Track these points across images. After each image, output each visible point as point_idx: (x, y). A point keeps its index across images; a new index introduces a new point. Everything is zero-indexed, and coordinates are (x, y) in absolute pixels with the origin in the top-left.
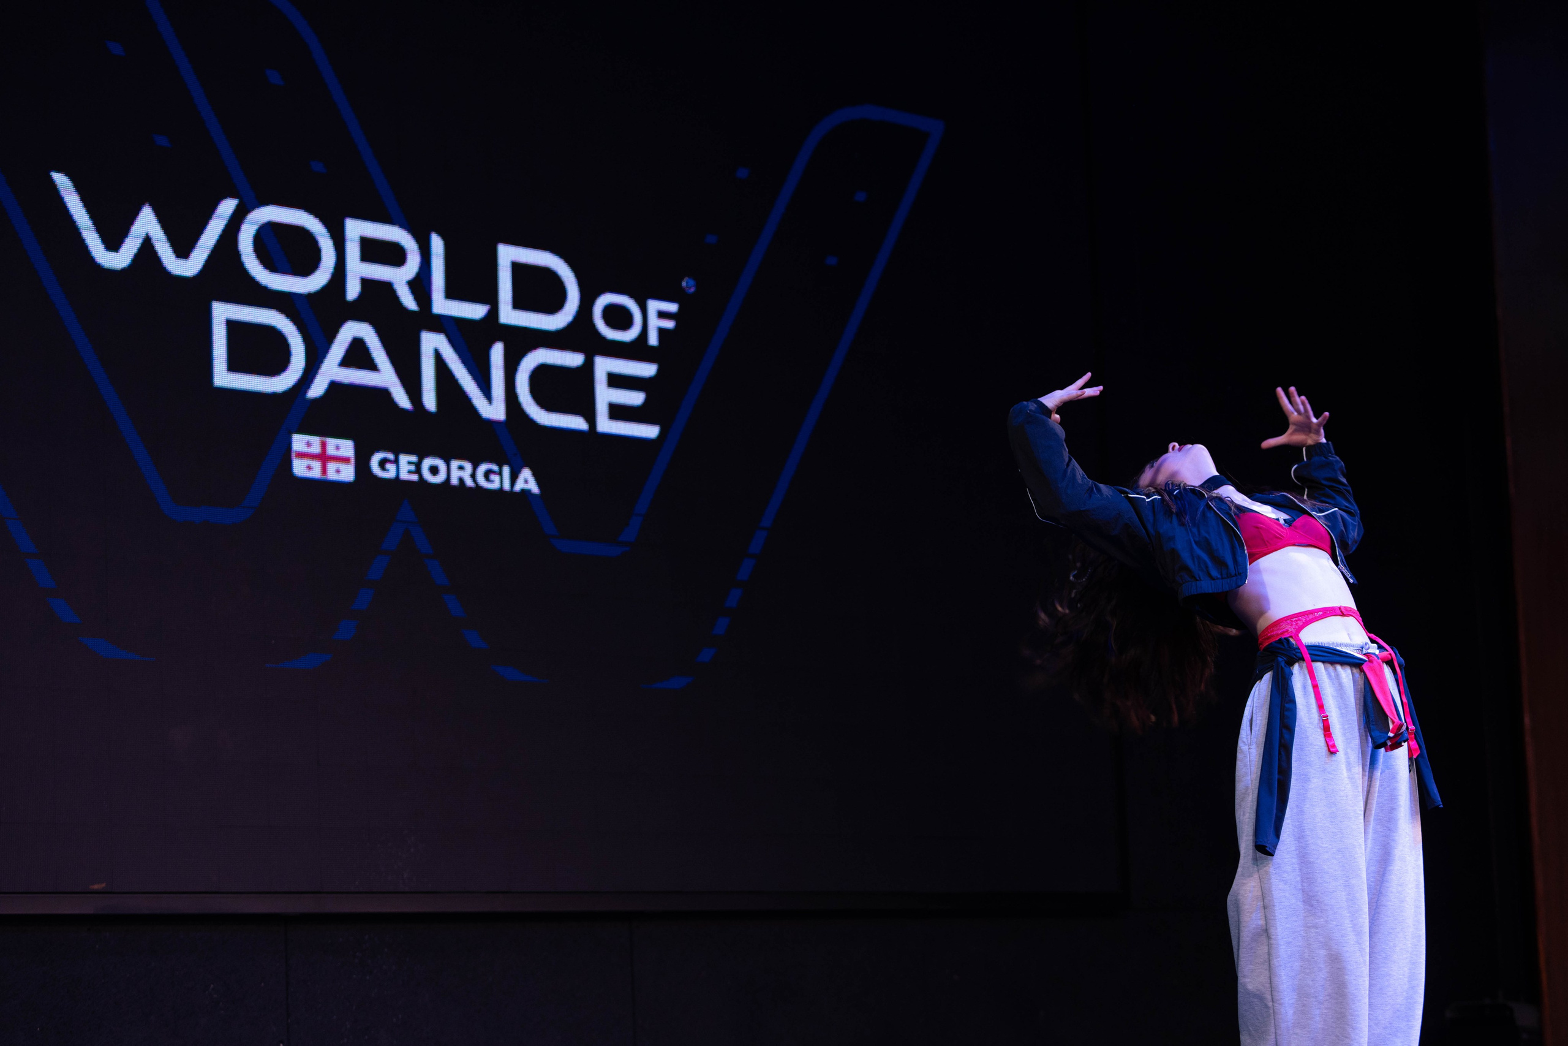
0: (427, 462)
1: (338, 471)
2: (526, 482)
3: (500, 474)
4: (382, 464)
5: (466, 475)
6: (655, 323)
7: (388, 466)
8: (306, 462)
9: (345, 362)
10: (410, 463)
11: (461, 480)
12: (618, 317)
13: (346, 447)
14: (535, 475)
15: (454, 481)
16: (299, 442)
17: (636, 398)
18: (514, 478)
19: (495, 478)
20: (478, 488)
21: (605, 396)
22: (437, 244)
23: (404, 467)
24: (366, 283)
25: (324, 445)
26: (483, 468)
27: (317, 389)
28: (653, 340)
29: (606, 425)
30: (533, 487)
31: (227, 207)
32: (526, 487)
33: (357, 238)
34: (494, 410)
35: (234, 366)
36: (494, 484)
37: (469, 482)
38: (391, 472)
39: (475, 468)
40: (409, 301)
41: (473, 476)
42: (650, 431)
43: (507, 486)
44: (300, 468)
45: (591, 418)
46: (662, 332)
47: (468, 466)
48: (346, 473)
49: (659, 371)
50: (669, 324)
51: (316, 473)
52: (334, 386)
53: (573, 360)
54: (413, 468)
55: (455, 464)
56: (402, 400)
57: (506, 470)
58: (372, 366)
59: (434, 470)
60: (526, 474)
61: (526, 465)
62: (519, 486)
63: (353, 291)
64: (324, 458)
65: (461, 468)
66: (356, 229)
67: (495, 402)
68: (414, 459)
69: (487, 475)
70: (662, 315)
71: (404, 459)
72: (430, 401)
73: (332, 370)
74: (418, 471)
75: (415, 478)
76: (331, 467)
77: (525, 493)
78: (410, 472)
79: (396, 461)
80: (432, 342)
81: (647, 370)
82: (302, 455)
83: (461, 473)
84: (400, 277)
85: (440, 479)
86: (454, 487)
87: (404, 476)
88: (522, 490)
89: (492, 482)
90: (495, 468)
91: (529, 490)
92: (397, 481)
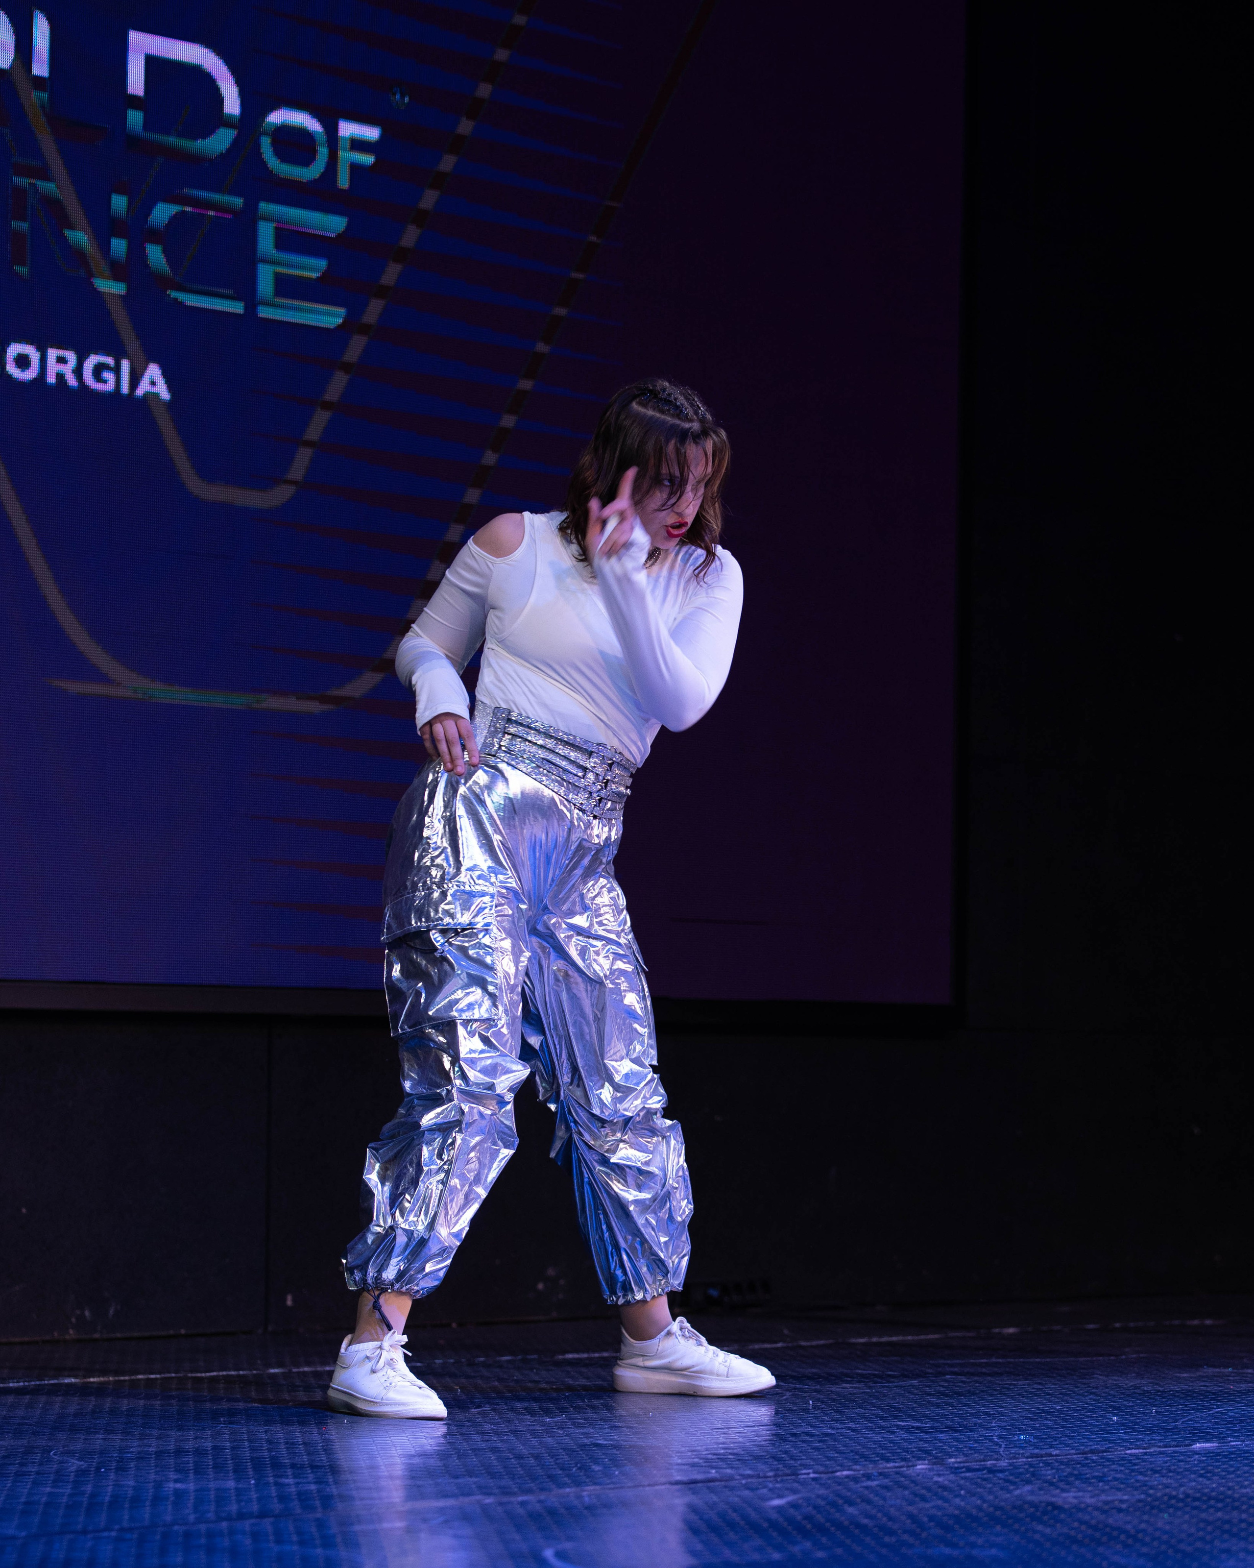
2: (153, 383)
3: (117, 370)
5: (68, 370)
6: (346, 156)
11: (60, 377)
12: (295, 146)
14: (165, 374)
15: (51, 379)
17: (316, 269)
18: (136, 377)
19: (109, 376)
20: (82, 384)
21: (270, 259)
22: (41, 28)
26: (92, 359)
28: (343, 181)
29: (269, 305)
30: (164, 394)
32: (152, 389)
36: (110, 386)
37: (72, 381)
39: (80, 360)
41: (78, 371)
42: (331, 317)
43: (125, 388)
45: (249, 292)
46: (356, 169)
47: (71, 357)
49: (349, 227)
50: (368, 159)
53: (230, 203)
55: (53, 354)
57: (125, 365)
59: (22, 362)
60: (153, 371)
61: (154, 360)
62: (143, 388)
65: (61, 360)
67: (115, 265)
69: (98, 370)
70: (358, 145)
77: (151, 398)
81: (335, 224)
83: (61, 368)
85: (29, 375)
86: (50, 387)
88: (147, 395)
89: (105, 382)
90: (110, 361)
91: (156, 395)
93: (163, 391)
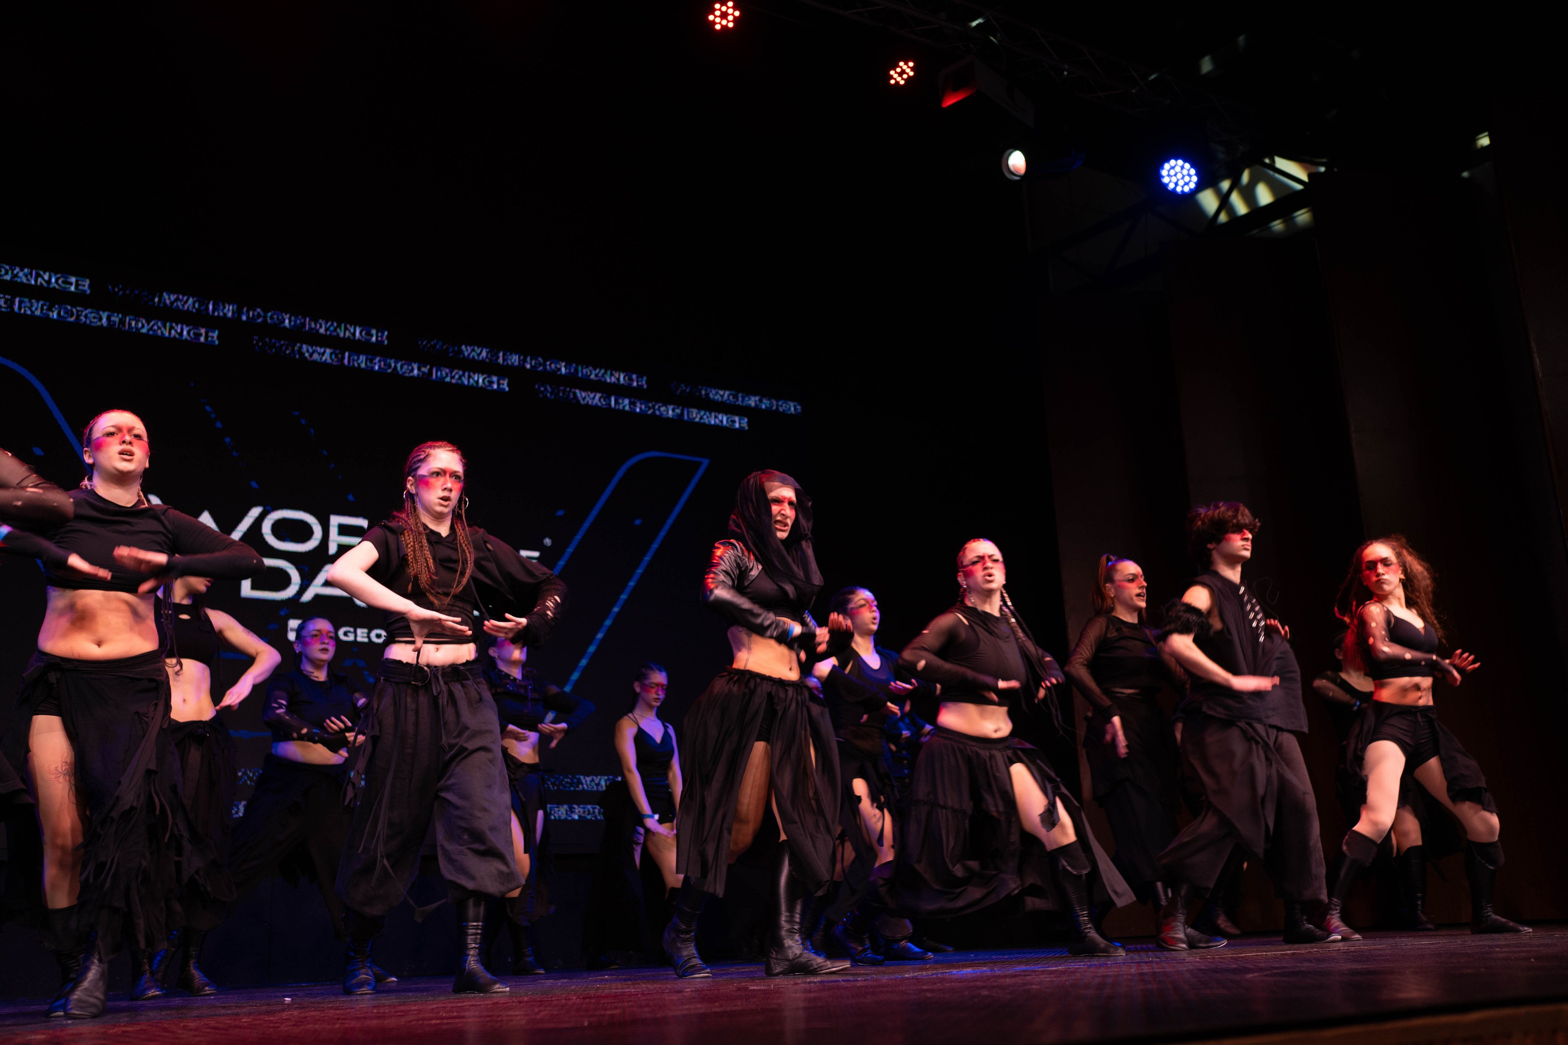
0: (374, 633)
4: (346, 634)
7: (349, 634)
8: (297, 633)
10: (362, 633)
16: (293, 623)
23: (361, 635)
27: (307, 596)
31: (255, 512)
33: (336, 524)
35: (255, 587)
38: (351, 638)
44: (293, 636)
52: (317, 597)
54: (366, 635)
63: (332, 549)
66: (335, 520)
68: (366, 631)
71: (359, 631)
73: (316, 588)
74: (369, 637)
75: (366, 640)
78: (363, 637)
79: (355, 633)
82: (293, 630)
87: (359, 639)
92: (355, 642)
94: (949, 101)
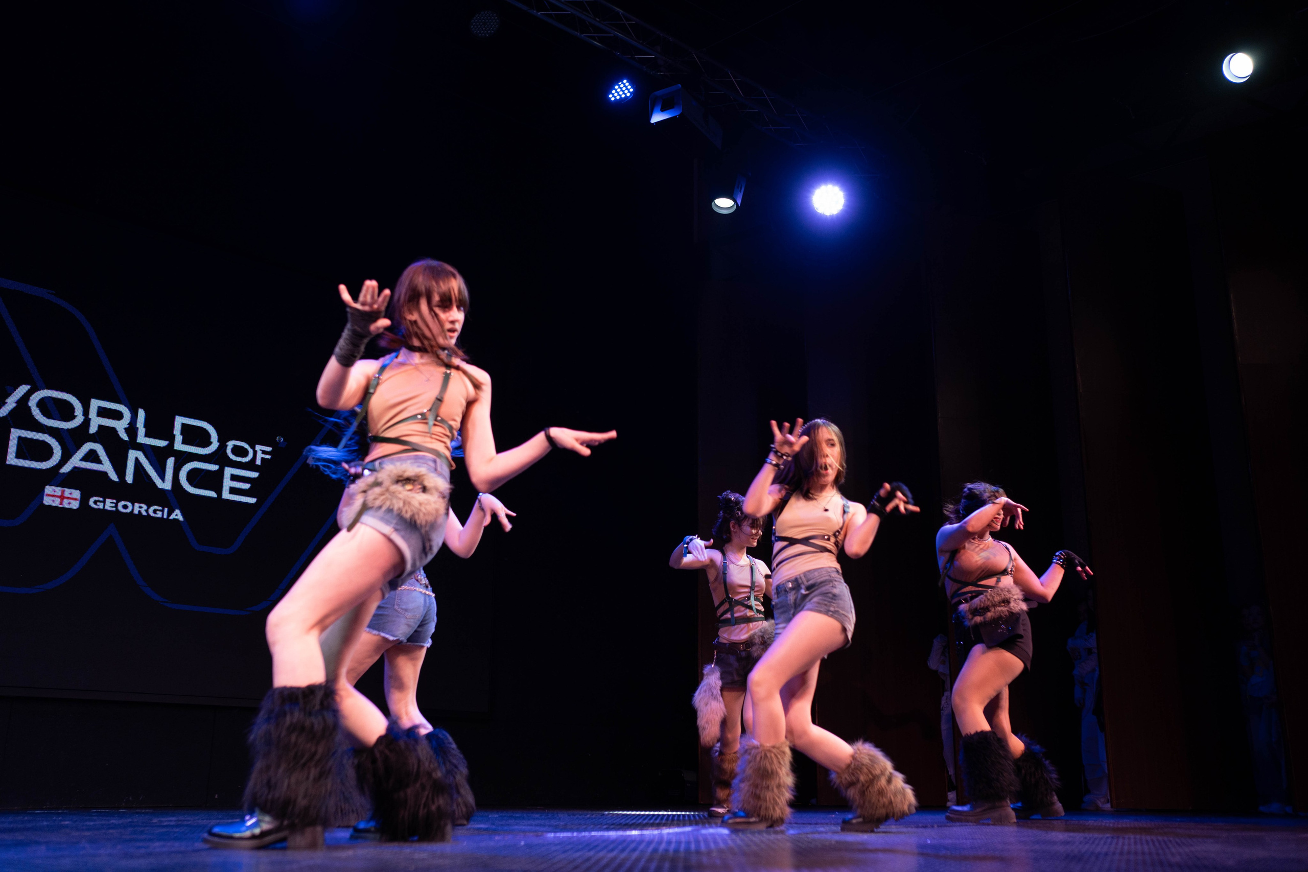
0: (121, 504)
1: (69, 503)
2: (176, 515)
3: (163, 511)
4: (95, 502)
5: (143, 510)
6: (260, 456)
7: (99, 503)
8: (51, 498)
9: (84, 459)
10: (111, 503)
11: (140, 512)
12: (241, 452)
13: (77, 494)
14: (182, 513)
15: (136, 512)
16: (49, 489)
17: (246, 486)
18: (169, 514)
19: (160, 513)
20: (148, 514)
21: (227, 483)
22: (142, 413)
23: (109, 504)
24: (100, 427)
25: (63, 492)
26: (152, 508)
27: (66, 469)
28: (258, 462)
29: (226, 495)
31: (24, 389)
32: (176, 517)
33: (97, 407)
34: (166, 485)
35: (19, 456)
36: (159, 516)
37: (144, 513)
38: (101, 506)
39: (148, 508)
40: (124, 436)
41: (147, 511)
42: (252, 500)
43: (165, 516)
44: (47, 501)
45: (219, 491)
46: (263, 459)
47: (145, 507)
48: (75, 505)
49: (259, 475)
50: (269, 457)
51: (56, 503)
52: (76, 469)
53: (214, 467)
54: (113, 505)
55: (137, 505)
56: (114, 477)
57: (166, 510)
58: (99, 462)
59: (125, 507)
60: (177, 512)
61: (177, 509)
62: (173, 517)
63: (93, 429)
64: (62, 497)
65: (141, 507)
66: (97, 404)
67: (166, 482)
68: (115, 501)
69: (155, 511)
70: (264, 452)
71: (108, 501)
72: (129, 478)
73: (76, 461)
74: (116, 506)
75: (114, 509)
76: (66, 501)
77: (176, 520)
78: (111, 507)
79: (104, 502)
80: (133, 454)
81: (254, 475)
82: (48, 495)
83: (140, 509)
84: (120, 426)
85: (128, 510)
86: (135, 514)
87: (107, 508)
88: (174, 519)
89: (157, 514)
90: (160, 508)
91: (178, 520)
92: (103, 510)
93: (181, 518)
94: (657, 118)
